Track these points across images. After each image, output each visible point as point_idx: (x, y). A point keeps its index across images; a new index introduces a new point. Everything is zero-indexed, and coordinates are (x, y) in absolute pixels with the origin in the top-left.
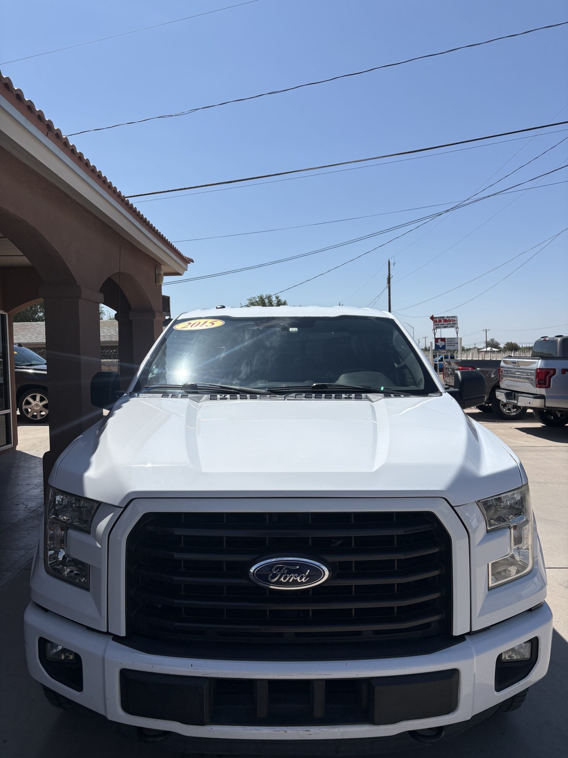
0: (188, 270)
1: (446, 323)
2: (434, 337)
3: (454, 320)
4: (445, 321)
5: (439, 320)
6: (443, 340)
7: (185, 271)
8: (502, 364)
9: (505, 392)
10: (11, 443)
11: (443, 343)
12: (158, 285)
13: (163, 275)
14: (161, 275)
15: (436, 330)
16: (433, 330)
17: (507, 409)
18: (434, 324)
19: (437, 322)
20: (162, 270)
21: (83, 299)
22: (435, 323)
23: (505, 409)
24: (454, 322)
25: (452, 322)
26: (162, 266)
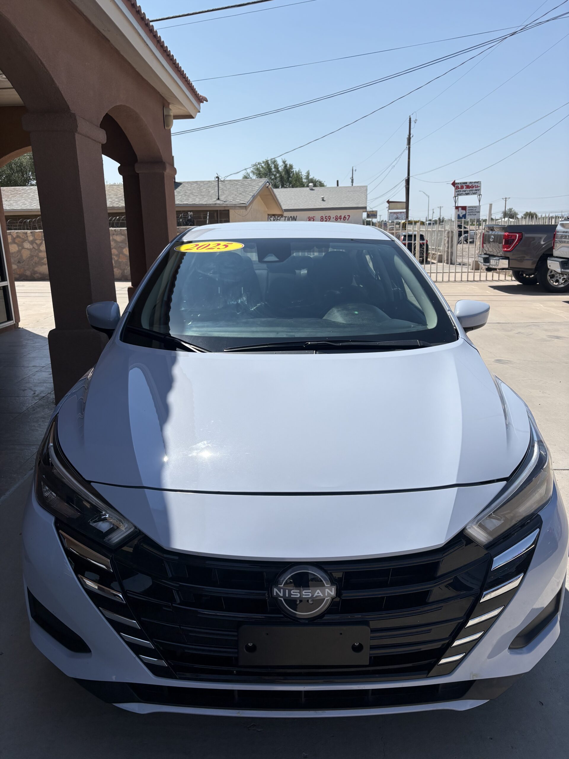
0: (201, 111)
1: (469, 189)
2: (454, 205)
3: (477, 186)
4: (468, 187)
5: (461, 186)
6: (464, 208)
7: (198, 113)
8: (559, 228)
9: (561, 261)
10: (12, 320)
11: (464, 212)
12: (167, 129)
13: (172, 118)
14: (170, 116)
15: (457, 198)
16: (454, 198)
17: (554, 281)
18: (455, 191)
19: (459, 188)
20: (170, 109)
21: (81, 134)
22: (456, 189)
23: (552, 280)
24: (476, 189)
25: (475, 188)
26: (171, 106)
